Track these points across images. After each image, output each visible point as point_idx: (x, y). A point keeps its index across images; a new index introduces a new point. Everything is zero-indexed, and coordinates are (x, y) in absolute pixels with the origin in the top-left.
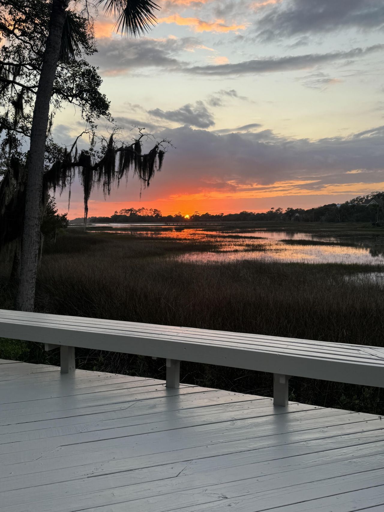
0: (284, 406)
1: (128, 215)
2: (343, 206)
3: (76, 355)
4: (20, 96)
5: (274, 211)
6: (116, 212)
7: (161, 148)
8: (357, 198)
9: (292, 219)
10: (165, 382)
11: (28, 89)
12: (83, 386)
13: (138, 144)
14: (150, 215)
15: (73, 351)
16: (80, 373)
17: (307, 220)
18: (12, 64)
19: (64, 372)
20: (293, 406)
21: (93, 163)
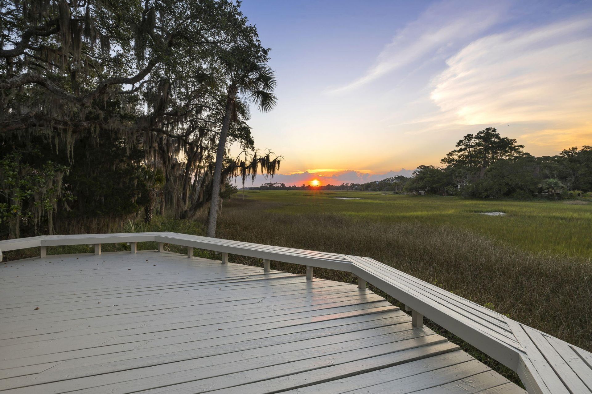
0: (310, 279)
1: (268, 186)
2: (380, 183)
3: (229, 256)
4: (214, 136)
5: (344, 185)
6: (262, 185)
7: (278, 159)
8: (387, 179)
9: (354, 189)
10: (264, 269)
11: (218, 133)
12: (230, 269)
13: (268, 157)
14: (280, 186)
15: (227, 255)
16: (230, 264)
17: (361, 190)
18: (211, 122)
19: (223, 263)
20: (314, 279)
21: (246, 166)
